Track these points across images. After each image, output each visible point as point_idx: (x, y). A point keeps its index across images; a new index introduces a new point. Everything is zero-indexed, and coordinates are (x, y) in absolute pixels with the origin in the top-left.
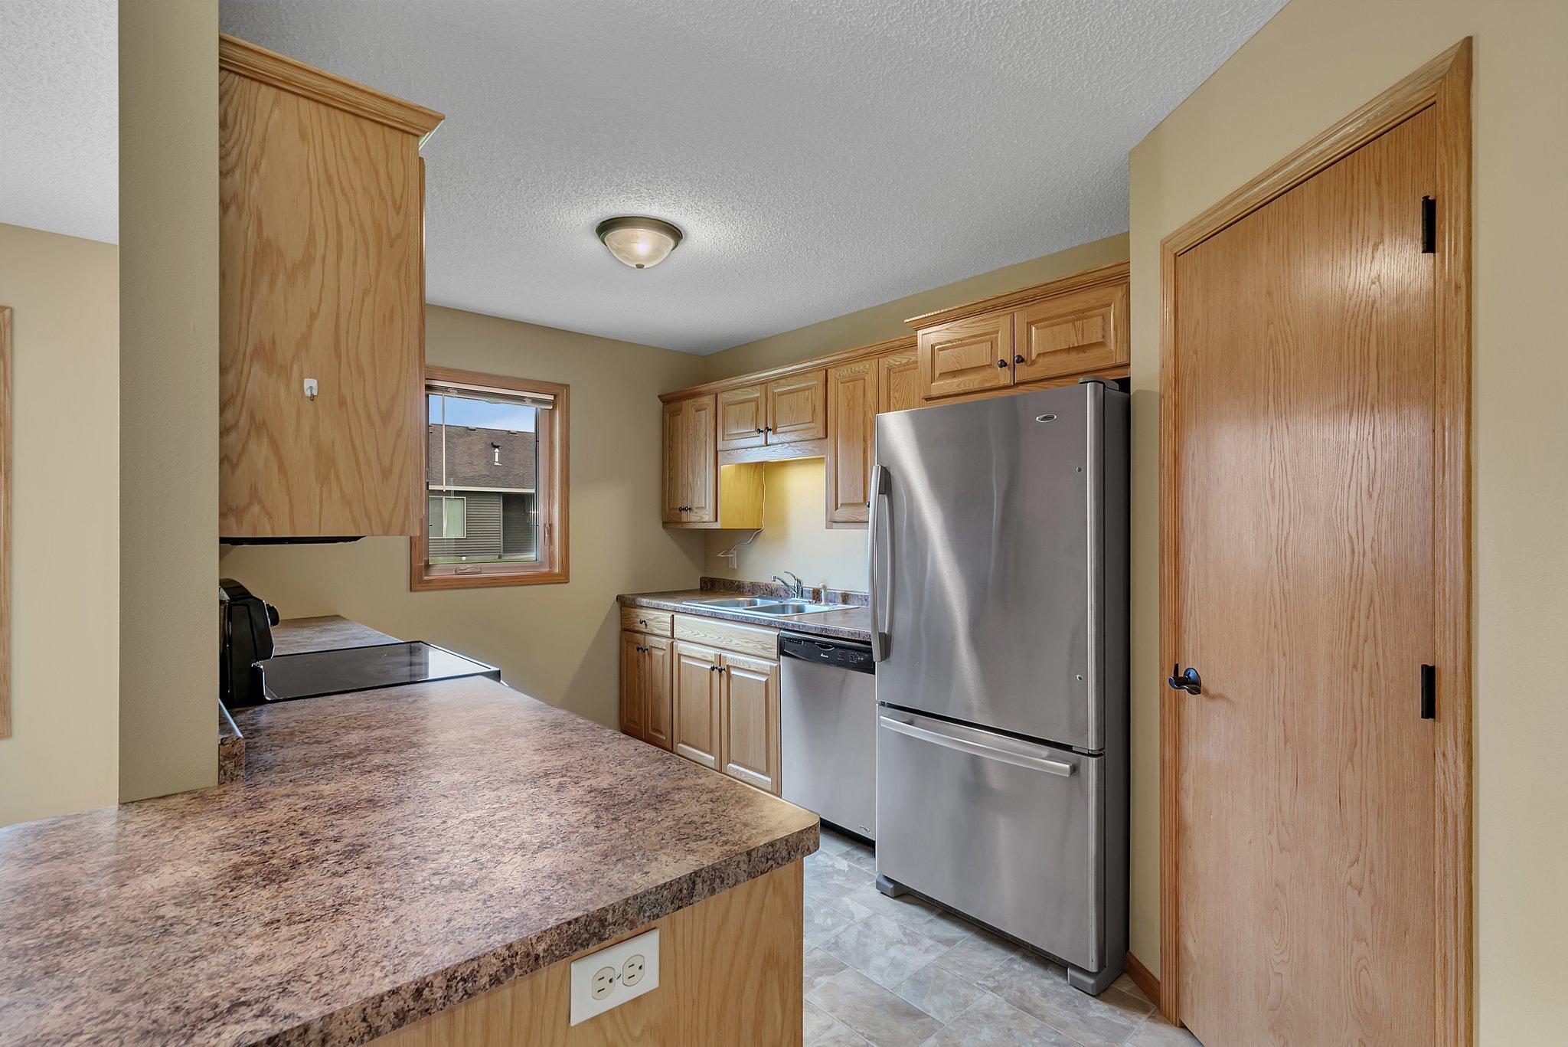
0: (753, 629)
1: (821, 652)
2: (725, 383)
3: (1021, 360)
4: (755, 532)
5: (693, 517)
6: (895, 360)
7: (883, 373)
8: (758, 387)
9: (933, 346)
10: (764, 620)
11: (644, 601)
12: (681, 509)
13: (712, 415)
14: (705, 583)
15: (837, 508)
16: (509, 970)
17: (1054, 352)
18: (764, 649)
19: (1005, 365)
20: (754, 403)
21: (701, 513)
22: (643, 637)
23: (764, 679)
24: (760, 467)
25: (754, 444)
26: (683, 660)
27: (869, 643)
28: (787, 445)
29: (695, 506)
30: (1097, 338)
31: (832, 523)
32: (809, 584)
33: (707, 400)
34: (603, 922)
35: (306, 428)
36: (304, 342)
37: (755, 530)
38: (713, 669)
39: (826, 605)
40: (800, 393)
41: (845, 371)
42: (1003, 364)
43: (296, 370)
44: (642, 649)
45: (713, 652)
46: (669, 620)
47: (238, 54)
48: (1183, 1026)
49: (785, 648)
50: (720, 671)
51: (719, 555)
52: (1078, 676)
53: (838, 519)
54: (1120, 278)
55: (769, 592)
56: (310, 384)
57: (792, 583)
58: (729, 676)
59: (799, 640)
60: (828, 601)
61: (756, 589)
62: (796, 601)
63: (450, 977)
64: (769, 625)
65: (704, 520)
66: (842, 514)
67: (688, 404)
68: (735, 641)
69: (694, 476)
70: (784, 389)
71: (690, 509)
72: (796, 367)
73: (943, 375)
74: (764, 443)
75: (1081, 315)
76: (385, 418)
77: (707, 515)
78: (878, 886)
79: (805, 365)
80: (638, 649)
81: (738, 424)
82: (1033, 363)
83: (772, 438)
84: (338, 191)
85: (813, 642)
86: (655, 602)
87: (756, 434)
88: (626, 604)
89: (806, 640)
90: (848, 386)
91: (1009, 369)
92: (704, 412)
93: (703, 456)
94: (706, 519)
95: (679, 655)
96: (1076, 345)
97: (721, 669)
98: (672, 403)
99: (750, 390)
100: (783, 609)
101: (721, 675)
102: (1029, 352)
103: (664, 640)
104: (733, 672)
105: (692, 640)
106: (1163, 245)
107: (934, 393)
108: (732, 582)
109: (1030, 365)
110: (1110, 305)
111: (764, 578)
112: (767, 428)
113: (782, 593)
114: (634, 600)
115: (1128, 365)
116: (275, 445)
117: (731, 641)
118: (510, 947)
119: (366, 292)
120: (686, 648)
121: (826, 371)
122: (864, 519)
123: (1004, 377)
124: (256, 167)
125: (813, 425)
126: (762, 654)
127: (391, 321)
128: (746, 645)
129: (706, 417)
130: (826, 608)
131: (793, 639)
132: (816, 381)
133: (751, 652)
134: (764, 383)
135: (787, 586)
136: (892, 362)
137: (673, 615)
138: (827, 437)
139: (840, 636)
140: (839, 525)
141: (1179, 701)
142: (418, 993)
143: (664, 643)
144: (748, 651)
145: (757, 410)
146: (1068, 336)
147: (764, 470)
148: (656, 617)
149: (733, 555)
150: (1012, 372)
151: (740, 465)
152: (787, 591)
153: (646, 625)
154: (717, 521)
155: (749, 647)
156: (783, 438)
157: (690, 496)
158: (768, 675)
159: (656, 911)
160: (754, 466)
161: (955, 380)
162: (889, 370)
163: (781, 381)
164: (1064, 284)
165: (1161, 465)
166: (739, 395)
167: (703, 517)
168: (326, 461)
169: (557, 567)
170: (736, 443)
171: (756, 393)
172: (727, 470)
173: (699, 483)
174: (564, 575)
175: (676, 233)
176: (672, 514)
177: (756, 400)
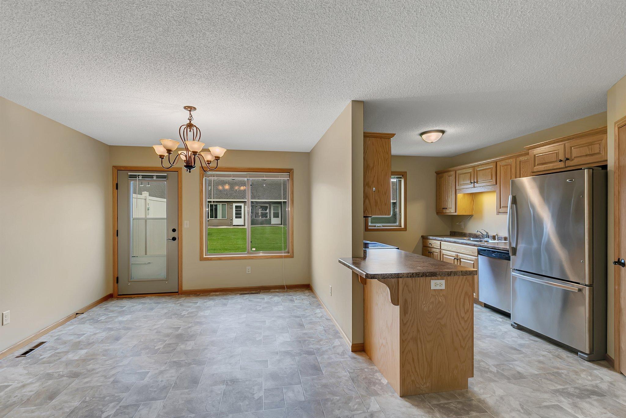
0: (469, 247)
1: (493, 254)
2: (459, 168)
3: (568, 159)
4: (471, 216)
5: (447, 211)
6: (522, 159)
7: (518, 163)
8: (471, 168)
9: (535, 155)
10: (473, 244)
11: (431, 237)
12: (443, 209)
13: (454, 178)
14: (452, 233)
15: (500, 208)
16: (423, 276)
17: (581, 156)
18: (473, 253)
19: (562, 161)
20: (469, 174)
21: (450, 210)
22: (430, 248)
23: (473, 262)
24: (472, 194)
25: (469, 187)
26: (444, 256)
27: (508, 251)
28: (482, 187)
29: (448, 207)
30: (597, 151)
31: (498, 213)
32: (491, 234)
33: (453, 173)
34: (436, 274)
35: (373, 197)
36: (373, 182)
37: (470, 215)
38: (455, 259)
39: (497, 241)
40: (486, 170)
41: (503, 163)
42: (561, 161)
43: (372, 187)
44: (430, 252)
45: (455, 254)
46: (439, 243)
47: (366, 134)
48: (621, 373)
49: (480, 252)
50: (457, 259)
51: (457, 224)
52: (581, 261)
53: (501, 212)
54: (604, 131)
55: (476, 236)
56: (374, 188)
57: (485, 233)
58: (460, 261)
59: (485, 250)
60: (498, 240)
61: (471, 235)
62: (486, 239)
63: (416, 273)
64: (474, 245)
65: (451, 212)
66: (502, 210)
67: (445, 174)
68: (462, 250)
69: (447, 198)
70: (481, 169)
71: (446, 208)
72: (485, 161)
73: (538, 165)
74: (473, 187)
75: (591, 144)
76: (385, 194)
78: (512, 325)
79: (489, 161)
80: (429, 252)
81: (464, 180)
82: (572, 160)
83: (476, 185)
84: (378, 153)
85: (490, 250)
86: (434, 238)
87: (470, 184)
88: (424, 238)
89: (487, 250)
90: (505, 167)
91: (563, 162)
92: (451, 177)
93: (451, 191)
94: (452, 211)
95: (443, 254)
96: (589, 154)
98: (440, 174)
99: (468, 169)
100: (481, 241)
101: (457, 261)
102: (571, 156)
103: (438, 250)
104: (462, 260)
105: (447, 250)
106: (615, 123)
107: (535, 171)
108: (462, 233)
109: (572, 161)
110: (602, 140)
111: (474, 232)
112: (474, 182)
113: (481, 237)
114: (427, 237)
115: (607, 161)
116: (369, 200)
117: (461, 250)
118: (423, 272)
119: (382, 171)
120: (445, 252)
121: (497, 163)
122: (506, 212)
123: (562, 165)
124: (366, 152)
125: (491, 180)
126: (472, 255)
127: (386, 175)
128: (466, 251)
129: (452, 179)
130: (498, 242)
131: (483, 250)
132: (492, 166)
133: (468, 254)
134: (474, 167)
135: (483, 234)
136: (521, 159)
137: (441, 242)
138: (497, 184)
139: (500, 249)
140: (501, 214)
141: (620, 270)
142: (413, 274)
143: (438, 251)
144: (467, 253)
145: (471, 176)
146: (586, 151)
147: (474, 196)
148: (435, 243)
149: (462, 224)
150: (565, 164)
151: (465, 194)
152: (483, 236)
153: (431, 245)
154: (456, 212)
155: (467, 252)
156: (480, 185)
157: (446, 204)
158: (474, 261)
159: (445, 275)
160: (470, 194)
161: (543, 166)
162: (520, 162)
163: (480, 166)
164: (584, 134)
165: (615, 195)
166: (464, 171)
167: (451, 211)
168: (376, 202)
169: (403, 226)
170: (463, 187)
171: (470, 170)
172: (460, 196)
173: (450, 200)
174: (405, 229)
175: (443, 132)
176: (440, 210)
177: (470, 173)
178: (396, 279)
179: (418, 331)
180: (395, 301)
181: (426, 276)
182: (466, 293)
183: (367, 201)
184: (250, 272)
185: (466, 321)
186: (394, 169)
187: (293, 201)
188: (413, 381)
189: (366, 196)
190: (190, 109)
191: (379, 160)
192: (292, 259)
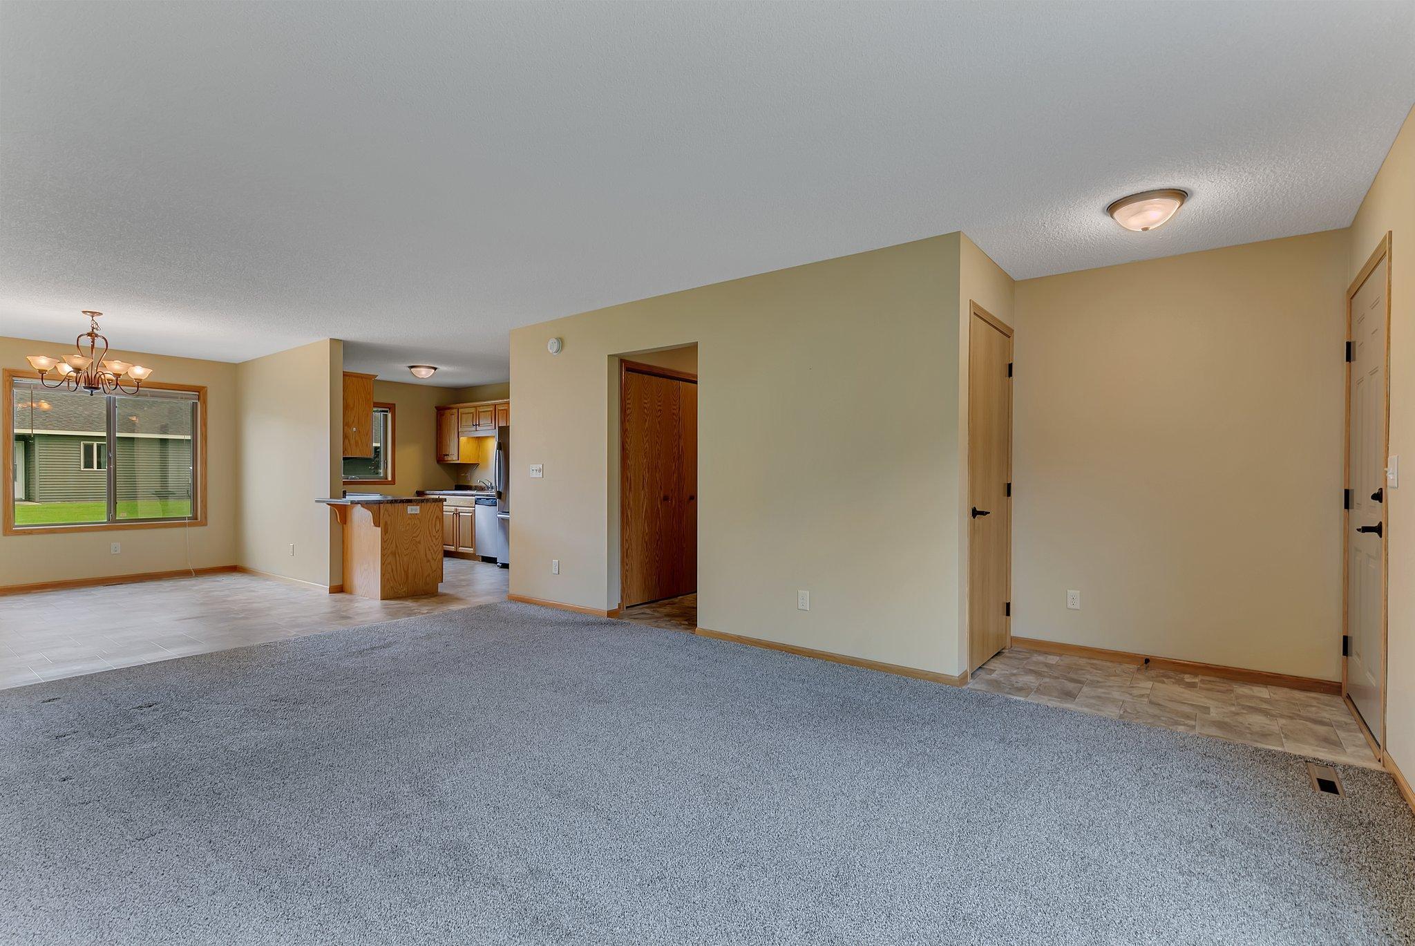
0: (467, 497)
2: (461, 405)
4: (476, 465)
5: (449, 458)
8: (473, 408)
10: (470, 494)
11: (428, 492)
12: (444, 455)
13: (457, 417)
14: (457, 487)
16: (401, 502)
18: (471, 504)
20: (472, 414)
21: (452, 456)
23: (471, 515)
24: (478, 438)
25: (472, 429)
28: (483, 430)
29: (450, 453)
33: (455, 411)
34: (412, 501)
35: (354, 437)
36: (353, 422)
37: (477, 463)
38: (454, 514)
40: (486, 413)
41: (501, 407)
43: (352, 427)
45: (454, 508)
47: (347, 374)
49: (478, 502)
51: (462, 473)
55: (481, 489)
56: (354, 429)
57: (489, 484)
58: (459, 515)
59: (481, 499)
61: (476, 488)
63: (395, 500)
64: (472, 495)
67: (448, 412)
68: (461, 503)
69: (450, 442)
70: (482, 410)
71: (448, 454)
72: (486, 403)
74: (475, 430)
76: (367, 435)
77: (455, 458)
79: (489, 402)
81: (466, 420)
83: (478, 428)
84: (358, 392)
85: (485, 498)
86: (432, 492)
87: (473, 425)
88: (420, 494)
89: (483, 498)
92: (453, 415)
93: (453, 434)
97: (457, 514)
98: (441, 411)
99: (470, 408)
101: (456, 516)
104: (462, 514)
108: (468, 486)
112: (477, 423)
114: (423, 492)
116: (349, 440)
118: (401, 500)
119: (363, 411)
121: (495, 406)
124: (345, 392)
125: (492, 424)
126: (470, 506)
127: (368, 416)
128: (464, 503)
129: (454, 418)
131: (479, 499)
132: (492, 409)
134: (476, 407)
135: (487, 485)
138: (496, 429)
142: (392, 501)
144: (465, 505)
145: (473, 417)
147: (479, 440)
149: (468, 474)
151: (468, 438)
152: (487, 488)
154: (459, 459)
156: (482, 427)
157: (448, 449)
158: (472, 513)
159: (419, 502)
160: (472, 438)
163: (481, 407)
166: (467, 410)
167: (453, 458)
168: (357, 443)
169: (390, 479)
170: (464, 429)
171: (473, 410)
172: (463, 439)
173: (452, 444)
174: (393, 482)
175: (435, 369)
176: (441, 458)
177: (491, 411)
178: (377, 505)
179: (397, 546)
180: (377, 524)
181: (403, 502)
182: (437, 517)
183: (347, 441)
184: (119, 552)
185: (436, 539)
186: (376, 400)
187: (206, 436)
188: (392, 587)
189: (345, 437)
190: (93, 314)
191: (361, 400)
192: (201, 529)
